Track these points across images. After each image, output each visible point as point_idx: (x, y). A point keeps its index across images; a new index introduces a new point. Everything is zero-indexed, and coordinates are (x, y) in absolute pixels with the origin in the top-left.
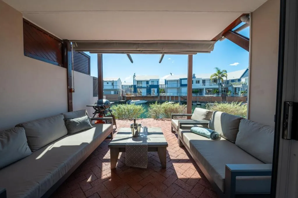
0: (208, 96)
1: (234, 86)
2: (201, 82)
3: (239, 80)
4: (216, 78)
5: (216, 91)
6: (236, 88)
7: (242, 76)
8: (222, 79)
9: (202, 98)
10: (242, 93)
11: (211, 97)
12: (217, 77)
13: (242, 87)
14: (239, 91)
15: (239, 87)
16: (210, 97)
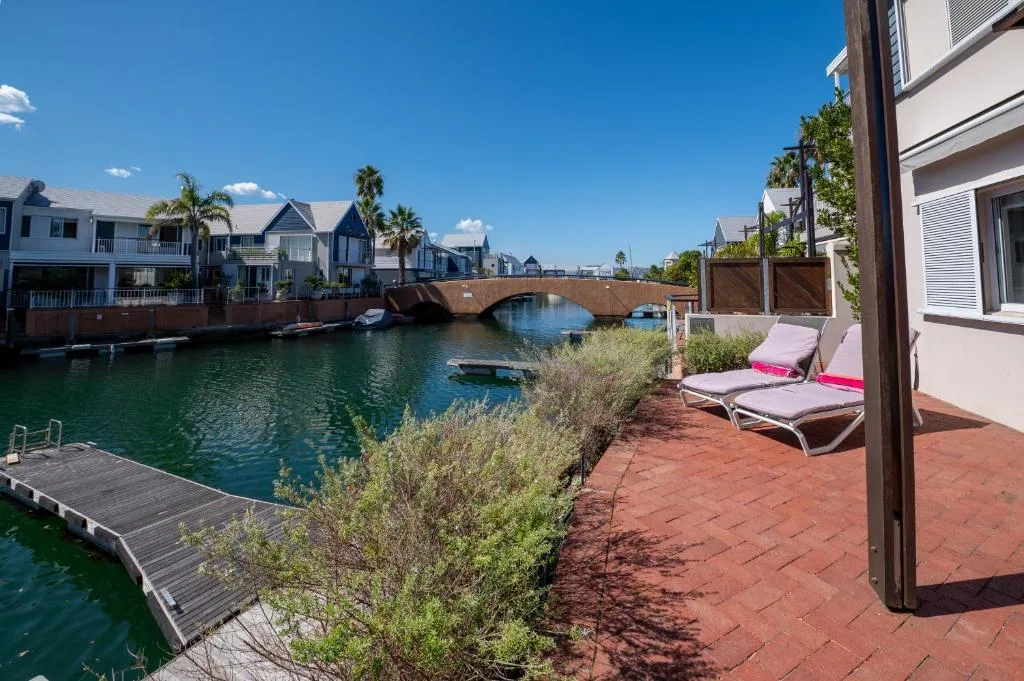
0: (135, 302)
1: (249, 262)
2: (87, 232)
3: (259, 239)
4: (182, 220)
5: (182, 281)
6: (254, 269)
7: (270, 227)
8: (206, 229)
9: (99, 317)
10: (282, 286)
11: (154, 306)
12: (184, 216)
13: (277, 266)
14: (268, 279)
15: (268, 267)
16: (148, 307)
